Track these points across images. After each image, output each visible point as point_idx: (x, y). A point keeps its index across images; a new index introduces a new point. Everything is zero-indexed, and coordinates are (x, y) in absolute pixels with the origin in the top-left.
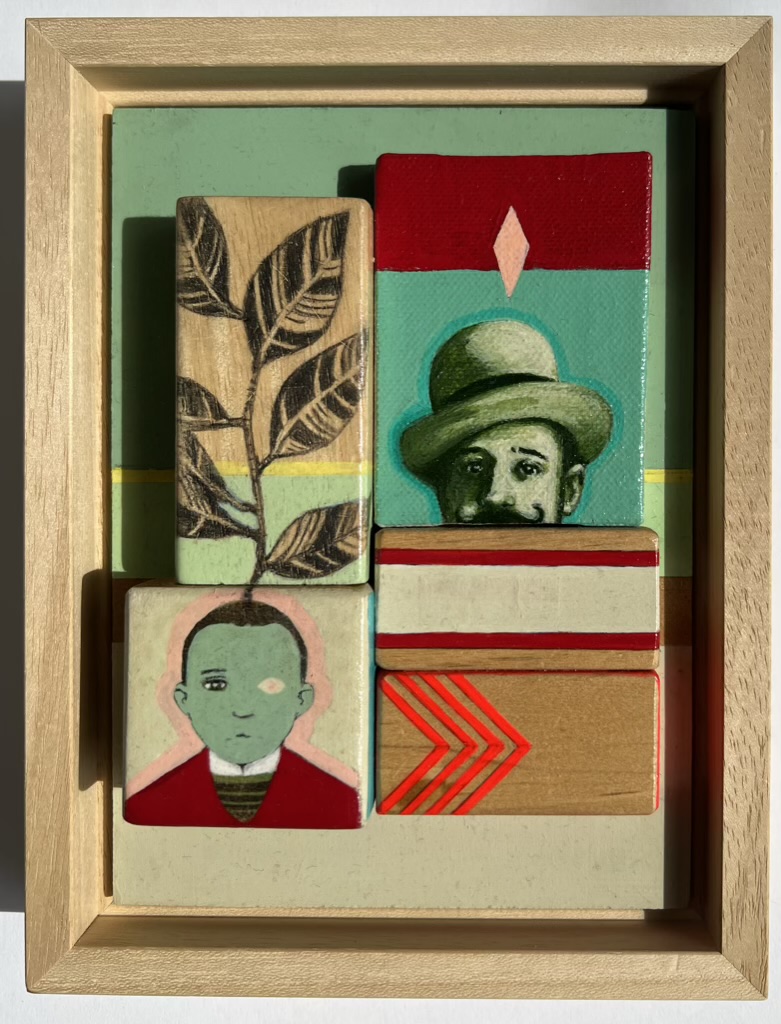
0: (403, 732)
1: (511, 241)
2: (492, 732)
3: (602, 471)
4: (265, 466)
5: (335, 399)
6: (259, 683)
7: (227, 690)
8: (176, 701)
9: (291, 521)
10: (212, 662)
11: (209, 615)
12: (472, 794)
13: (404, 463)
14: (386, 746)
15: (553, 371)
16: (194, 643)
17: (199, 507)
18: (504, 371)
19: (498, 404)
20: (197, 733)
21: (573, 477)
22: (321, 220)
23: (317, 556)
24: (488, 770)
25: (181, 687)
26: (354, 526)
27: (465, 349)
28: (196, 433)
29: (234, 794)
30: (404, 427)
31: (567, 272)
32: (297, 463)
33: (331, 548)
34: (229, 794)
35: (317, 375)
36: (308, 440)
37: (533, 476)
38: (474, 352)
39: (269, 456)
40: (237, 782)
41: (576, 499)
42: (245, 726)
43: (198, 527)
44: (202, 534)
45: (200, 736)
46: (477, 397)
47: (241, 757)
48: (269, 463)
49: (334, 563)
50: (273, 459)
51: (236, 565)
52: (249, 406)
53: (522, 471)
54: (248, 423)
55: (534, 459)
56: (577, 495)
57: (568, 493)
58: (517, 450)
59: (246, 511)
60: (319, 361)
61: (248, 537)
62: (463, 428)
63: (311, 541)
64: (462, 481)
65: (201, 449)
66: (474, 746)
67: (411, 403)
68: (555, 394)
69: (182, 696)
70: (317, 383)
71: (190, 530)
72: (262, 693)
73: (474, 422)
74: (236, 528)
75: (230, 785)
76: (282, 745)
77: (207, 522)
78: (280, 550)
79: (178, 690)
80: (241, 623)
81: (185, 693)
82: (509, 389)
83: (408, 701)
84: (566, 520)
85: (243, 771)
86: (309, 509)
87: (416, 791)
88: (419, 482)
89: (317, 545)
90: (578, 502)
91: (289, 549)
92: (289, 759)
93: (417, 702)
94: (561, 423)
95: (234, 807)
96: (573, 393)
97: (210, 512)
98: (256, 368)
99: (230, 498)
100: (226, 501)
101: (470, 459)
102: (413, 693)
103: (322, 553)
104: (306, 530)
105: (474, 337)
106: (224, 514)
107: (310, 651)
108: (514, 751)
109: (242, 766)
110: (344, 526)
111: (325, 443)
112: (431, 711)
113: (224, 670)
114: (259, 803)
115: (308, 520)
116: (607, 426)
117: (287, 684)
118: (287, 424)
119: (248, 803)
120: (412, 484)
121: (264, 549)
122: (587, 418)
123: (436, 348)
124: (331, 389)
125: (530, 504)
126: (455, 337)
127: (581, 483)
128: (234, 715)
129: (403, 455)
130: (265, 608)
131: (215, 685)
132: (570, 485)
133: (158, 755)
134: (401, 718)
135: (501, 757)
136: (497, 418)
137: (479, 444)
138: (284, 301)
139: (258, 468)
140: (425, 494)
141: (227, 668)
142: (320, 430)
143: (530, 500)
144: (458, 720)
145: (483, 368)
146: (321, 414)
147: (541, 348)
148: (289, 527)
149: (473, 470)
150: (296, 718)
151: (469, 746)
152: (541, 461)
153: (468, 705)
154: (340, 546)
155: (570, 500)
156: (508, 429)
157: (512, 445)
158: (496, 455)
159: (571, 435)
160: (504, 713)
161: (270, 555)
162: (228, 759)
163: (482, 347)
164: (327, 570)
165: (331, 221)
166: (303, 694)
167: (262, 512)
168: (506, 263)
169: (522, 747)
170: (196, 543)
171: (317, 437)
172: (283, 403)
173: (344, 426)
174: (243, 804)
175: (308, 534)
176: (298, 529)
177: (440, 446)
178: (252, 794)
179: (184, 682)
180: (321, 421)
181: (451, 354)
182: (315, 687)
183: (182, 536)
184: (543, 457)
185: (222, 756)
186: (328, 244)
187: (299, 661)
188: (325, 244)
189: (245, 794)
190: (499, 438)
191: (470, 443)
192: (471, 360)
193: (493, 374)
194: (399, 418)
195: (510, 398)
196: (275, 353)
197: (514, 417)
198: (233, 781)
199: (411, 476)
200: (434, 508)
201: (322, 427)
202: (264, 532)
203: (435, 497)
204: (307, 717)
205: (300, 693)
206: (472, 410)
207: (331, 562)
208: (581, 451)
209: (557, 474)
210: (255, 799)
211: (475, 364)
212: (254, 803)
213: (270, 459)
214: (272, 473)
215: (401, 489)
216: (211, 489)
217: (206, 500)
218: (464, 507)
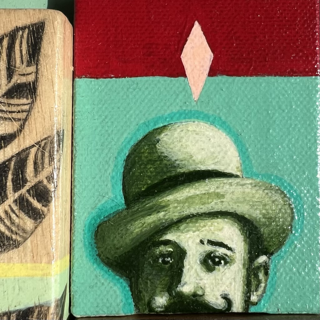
1: (197, 51)
3: (285, 262)
13: (99, 255)
15: (237, 168)
18: (192, 168)
19: (188, 199)
21: (258, 268)
27: (156, 147)
30: (98, 221)
31: (248, 79)
37: (220, 267)
38: (164, 150)
41: (262, 289)
46: (167, 192)
53: (210, 262)
55: (221, 251)
56: (263, 285)
58: (206, 242)
62: (154, 222)
64: (154, 273)
67: (105, 199)
68: (240, 189)
73: (164, 216)
82: (197, 184)
84: (252, 310)
88: (113, 274)
90: (264, 292)
94: (247, 216)
96: (257, 188)
101: (160, 252)
105: (164, 137)
116: (289, 219)
120: (107, 276)
122: (271, 212)
123: (129, 147)
125: (218, 294)
126: (145, 137)
127: (266, 274)
132: (256, 276)
136: (187, 212)
137: (169, 236)
140: (119, 285)
143: (218, 290)
145: (173, 165)
147: (226, 146)
149: (164, 262)
152: (229, 253)
155: (256, 290)
156: (196, 222)
157: (201, 237)
158: (186, 248)
159: (256, 228)
163: (171, 146)
177: (132, 239)
181: (143, 153)
184: (229, 249)
190: (188, 231)
191: (161, 237)
192: (161, 158)
193: (182, 171)
194: (94, 213)
195: (198, 192)
197: (202, 211)
199: (106, 268)
200: (127, 299)
203: (128, 289)
206: (163, 204)
208: (266, 243)
209: (244, 265)
211: (165, 162)
215: (96, 281)
218: (156, 298)
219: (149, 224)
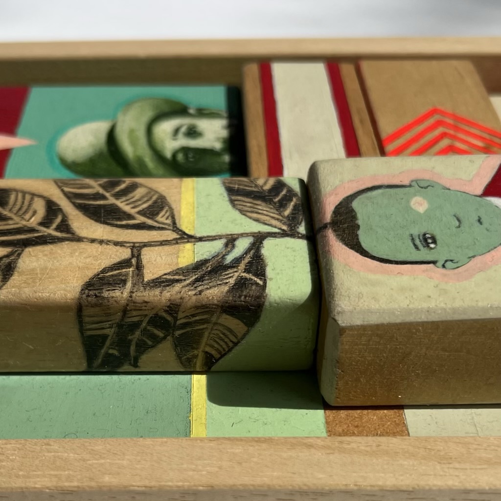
4: (184, 233)
7: (432, 233)
8: (458, 267)
9: (243, 216)
23: (279, 201)
25: (439, 264)
28: (146, 280)
32: (182, 214)
33: (270, 193)
35: (91, 202)
36: (158, 207)
39: (174, 231)
42: (469, 220)
43: (253, 277)
44: (261, 275)
48: (181, 231)
50: (178, 229)
52: (119, 244)
54: (137, 245)
59: (233, 244)
61: (261, 243)
63: (263, 205)
65: (165, 277)
69: (449, 263)
70: (101, 202)
72: (429, 210)
74: (252, 251)
76: (479, 196)
77: (247, 272)
78: (275, 223)
79: (444, 266)
80: (356, 227)
81: (446, 261)
86: (230, 206)
89: (267, 201)
91: (273, 217)
99: (220, 255)
100: (223, 257)
103: (275, 198)
104: (251, 207)
106: (238, 260)
110: (247, 186)
111: (162, 198)
113: (411, 235)
115: (241, 207)
118: (141, 220)
121: (275, 233)
124: (107, 194)
130: (336, 212)
131: (430, 241)
141: (408, 233)
142: (148, 201)
146: (132, 200)
148: (250, 218)
150: (448, 189)
154: (267, 188)
164: (292, 195)
167: (234, 235)
170: (271, 279)
171: (155, 202)
172: (119, 223)
175: (256, 207)
176: (250, 212)
179: (433, 262)
180: (139, 200)
187: (388, 189)
201: (145, 200)
202: (255, 232)
213: (175, 228)
214: (192, 229)
216: (209, 269)
217: (222, 272)
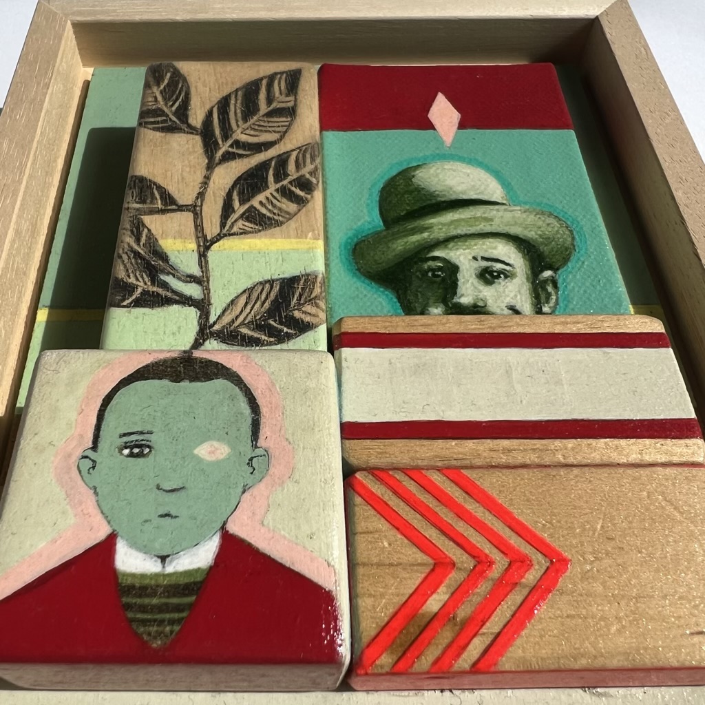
0: (386, 544)
1: (443, 112)
2: (512, 542)
3: (575, 276)
4: (213, 243)
5: (289, 190)
6: (195, 449)
7: (151, 457)
8: (80, 472)
9: (240, 291)
10: (135, 423)
11: (138, 371)
12: (498, 635)
13: (359, 270)
14: (364, 565)
15: (502, 198)
16: (113, 402)
17: (137, 279)
18: (454, 197)
19: (452, 222)
20: (102, 512)
21: (545, 282)
22: (276, 74)
23: (270, 324)
24: (515, 598)
25: (90, 453)
26: (313, 296)
27: (412, 181)
28: (142, 217)
29: (146, 601)
30: (355, 240)
32: (249, 240)
33: (286, 317)
34: (139, 601)
35: (271, 172)
36: (260, 222)
37: (500, 280)
38: (420, 183)
39: (219, 235)
40: (153, 582)
41: (554, 301)
42: (171, 503)
43: (134, 297)
44: (138, 303)
45: (106, 517)
46: (430, 216)
47: (161, 546)
48: (218, 240)
49: (289, 331)
50: (221, 238)
51: (173, 334)
52: (201, 195)
53: (488, 276)
54: (198, 208)
55: (499, 266)
56: (554, 297)
57: (543, 296)
58: (479, 259)
59: (190, 282)
60: (273, 163)
61: (190, 306)
62: (418, 241)
63: (263, 310)
64: (424, 286)
65: (146, 230)
66: (490, 563)
67: (362, 221)
68: (508, 215)
69: (90, 464)
70: (271, 178)
71: (124, 300)
72: (199, 460)
73: (429, 236)
74: (177, 298)
75: (143, 587)
76: (223, 528)
77: (145, 293)
78: (227, 319)
79: (86, 457)
80: (177, 378)
81: (94, 461)
82: (460, 210)
83: (390, 503)
85: (164, 567)
86: (261, 280)
87: (413, 630)
88: (377, 286)
89: (271, 313)
90: (557, 304)
91: (237, 317)
92: (233, 547)
93: (402, 504)
94: (521, 236)
95: (144, 622)
96: (527, 213)
97: (149, 284)
98: (210, 167)
99: (173, 271)
100: (168, 273)
101: (429, 267)
102: (395, 493)
103: (275, 321)
104: (258, 298)
105: (420, 174)
106: (165, 286)
107: (264, 410)
108: (548, 568)
109: (163, 559)
110: (301, 296)
111: (278, 224)
112: (422, 515)
113: (151, 433)
114: (185, 614)
115: (259, 290)
116: (569, 239)
117: (233, 448)
118: (239, 209)
119: (167, 616)
120: (369, 288)
121: (207, 319)
122: (547, 233)
123: (383, 181)
124: (285, 182)
125: (503, 305)
126: (400, 174)
127: (555, 286)
128: (158, 488)
129: (356, 263)
130: (210, 363)
131: (136, 451)
132: (545, 290)
133: (42, 545)
134: (382, 525)
135: (532, 577)
136: (454, 233)
137: (437, 253)
138: (240, 123)
139: (205, 246)
140: (384, 297)
141: (154, 430)
142: (274, 214)
143: (503, 302)
144: (461, 527)
145: (432, 195)
146: (274, 201)
147: (486, 180)
148: (237, 297)
149: (434, 275)
150: (244, 492)
151: (483, 563)
152: (508, 268)
153: (472, 506)
154: (297, 314)
155: (547, 302)
156: (466, 242)
157: (473, 255)
158: (457, 263)
159: (534, 246)
160: (524, 515)
161: (215, 323)
162: (145, 549)
163: (429, 180)
164: (281, 338)
165: (285, 75)
166: (254, 459)
167: (208, 283)
168: (442, 125)
169: (557, 563)
170: (130, 312)
171: (269, 219)
172: (235, 193)
173: (299, 210)
174: (159, 616)
175: (259, 303)
176: (249, 298)
177: (395, 256)
178: (175, 601)
179: (95, 447)
180: (274, 206)
181: (399, 185)
182: (270, 451)
183: (114, 306)
184: (507, 264)
185: (134, 544)
186: (283, 88)
187: (249, 421)
188: (280, 88)
189: (164, 600)
190: (457, 249)
191: (428, 253)
192: (418, 190)
193: (443, 199)
194: (350, 234)
195: (463, 217)
196: (228, 157)
197: (470, 232)
198: (147, 581)
199: (367, 281)
201: (275, 211)
202: (209, 301)
203: (395, 300)
204: (261, 489)
205: (251, 459)
206: (426, 226)
207: (285, 330)
208: (548, 260)
209: (528, 279)
210: (178, 608)
211: (422, 192)
212: (176, 616)
213: (219, 237)
214: (221, 248)
215: (357, 293)
216: (153, 263)
217: (146, 273)
218: (430, 309)
219: (414, 243)
